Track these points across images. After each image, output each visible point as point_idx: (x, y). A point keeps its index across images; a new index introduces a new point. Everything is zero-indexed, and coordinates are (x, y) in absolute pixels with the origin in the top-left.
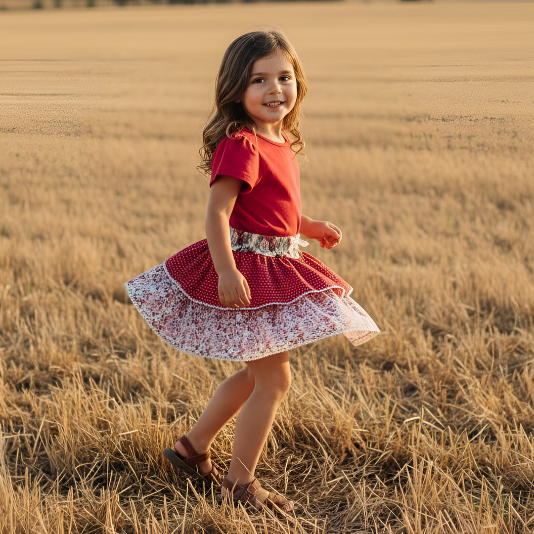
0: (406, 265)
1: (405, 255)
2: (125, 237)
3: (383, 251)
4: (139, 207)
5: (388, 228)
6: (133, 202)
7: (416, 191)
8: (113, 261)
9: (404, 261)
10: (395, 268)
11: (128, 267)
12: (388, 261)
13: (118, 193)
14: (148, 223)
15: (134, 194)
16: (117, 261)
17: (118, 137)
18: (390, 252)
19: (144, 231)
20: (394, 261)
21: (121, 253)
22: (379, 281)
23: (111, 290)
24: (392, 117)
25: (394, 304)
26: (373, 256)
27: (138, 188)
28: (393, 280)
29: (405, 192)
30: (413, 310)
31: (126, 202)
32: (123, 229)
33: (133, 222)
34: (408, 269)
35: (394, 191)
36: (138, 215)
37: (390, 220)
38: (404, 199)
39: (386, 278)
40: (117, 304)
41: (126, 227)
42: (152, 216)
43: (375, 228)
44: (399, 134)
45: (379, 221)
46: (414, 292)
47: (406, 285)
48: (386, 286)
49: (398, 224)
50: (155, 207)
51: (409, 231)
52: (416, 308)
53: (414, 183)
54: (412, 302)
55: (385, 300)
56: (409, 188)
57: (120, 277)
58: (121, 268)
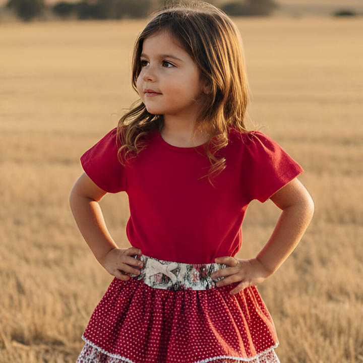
0: (344, 302)
1: (343, 291)
2: (24, 271)
3: (318, 286)
4: (41, 238)
5: (323, 262)
6: (34, 231)
7: (354, 221)
8: (11, 298)
9: (341, 298)
10: (331, 306)
11: (28, 306)
12: (324, 298)
13: (18, 223)
14: (52, 255)
15: (35, 223)
16: (16, 296)
17: (18, 161)
18: (325, 287)
19: (47, 264)
20: (330, 297)
21: (20, 289)
22: (314, 319)
23: (9, 330)
24: (325, 140)
25: (331, 343)
26: (306, 291)
27: (39, 216)
28: (329, 317)
29: (342, 221)
30: (353, 353)
31: (26, 232)
32: (23, 263)
33: (35, 254)
34: (347, 306)
35: (330, 220)
36: (39, 246)
37: (325, 252)
38: (340, 230)
39: (322, 317)
40: (15, 344)
41: (27, 261)
42: (56, 247)
43: (308, 261)
44: (334, 159)
45: (313, 252)
46: (353, 331)
47: (344, 324)
48: (322, 325)
49: (335, 258)
50: (59, 238)
51: (346, 264)
52: (356, 350)
53: (351, 212)
54: (351, 342)
55: (321, 339)
56: (347, 218)
57: (19, 316)
58: (20, 305)
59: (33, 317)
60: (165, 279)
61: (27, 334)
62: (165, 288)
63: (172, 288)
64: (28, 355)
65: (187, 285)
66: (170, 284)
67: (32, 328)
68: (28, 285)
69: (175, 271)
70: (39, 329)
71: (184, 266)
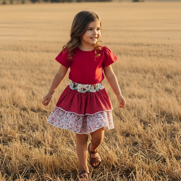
0: (134, 99)
1: (134, 95)
2: (34, 87)
3: (126, 93)
4: (40, 77)
5: (128, 85)
6: (37, 75)
7: (137, 72)
8: (30, 97)
9: (133, 97)
10: (130, 100)
11: (36, 99)
12: (128, 97)
13: (32, 72)
14: (43, 82)
15: (38, 72)
16: (32, 96)
17: (32, 51)
18: (128, 94)
19: (42, 85)
20: (130, 97)
21: (33, 94)
23: (30, 107)
24: (129, 44)
25: (130, 112)
27: (39, 69)
29: (134, 72)
30: (137, 115)
31: (35, 75)
32: (34, 85)
33: (37, 82)
34: (135, 100)
35: (130, 71)
36: (39, 80)
37: (128, 82)
38: (133, 75)
40: (32, 112)
41: (35, 84)
42: (44, 80)
43: (123, 85)
44: (132, 51)
45: (125, 82)
46: (137, 108)
47: (134, 106)
49: (131, 84)
50: (46, 77)
51: (135, 86)
52: (137, 114)
53: (137, 68)
54: (136, 112)
55: (127, 111)
56: (135, 70)
57: (33, 103)
58: (34, 99)
59: (37, 103)
60: (84, 89)
61: (36, 109)
62: (84, 92)
63: (87, 92)
64: (36, 116)
65: (91, 91)
66: (86, 91)
67: (37, 107)
68: (36, 92)
69: (87, 87)
70: (39, 107)
71: (90, 85)
